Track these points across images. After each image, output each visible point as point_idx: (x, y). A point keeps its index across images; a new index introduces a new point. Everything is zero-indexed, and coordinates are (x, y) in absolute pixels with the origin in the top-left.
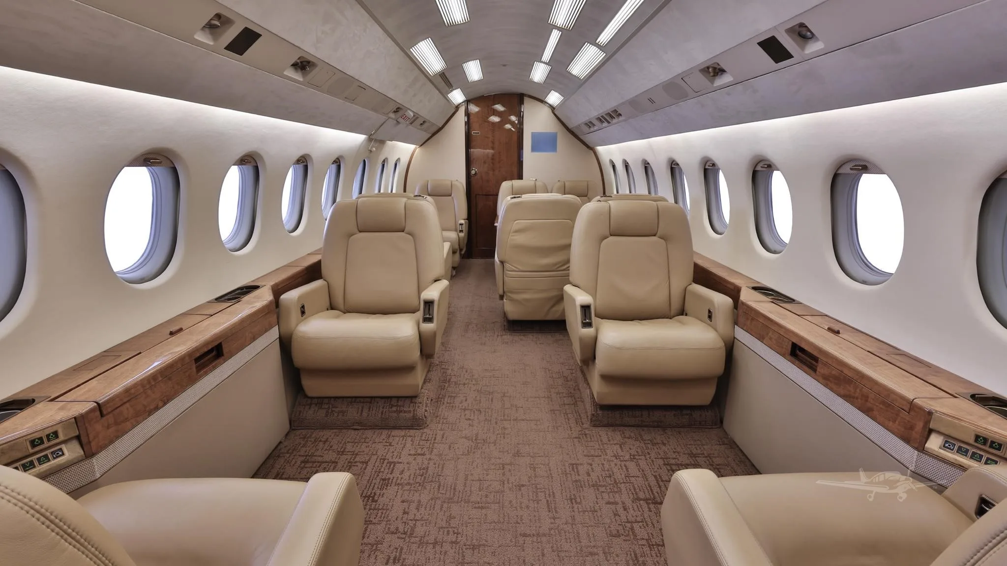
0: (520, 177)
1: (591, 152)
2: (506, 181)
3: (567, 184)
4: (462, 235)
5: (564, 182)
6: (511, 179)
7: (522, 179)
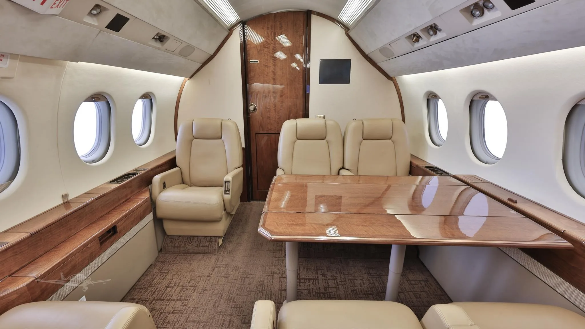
0: (306, 115)
1: (391, 82)
2: (289, 119)
3: (365, 123)
4: (227, 197)
5: (362, 120)
6: (296, 117)
7: (308, 118)
